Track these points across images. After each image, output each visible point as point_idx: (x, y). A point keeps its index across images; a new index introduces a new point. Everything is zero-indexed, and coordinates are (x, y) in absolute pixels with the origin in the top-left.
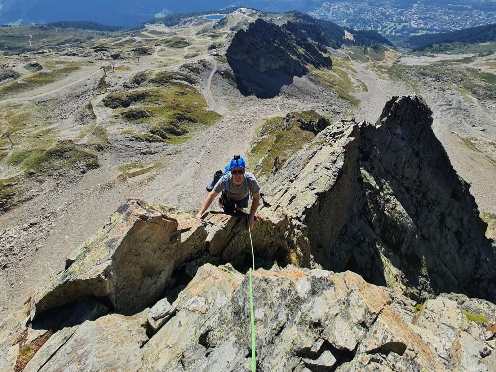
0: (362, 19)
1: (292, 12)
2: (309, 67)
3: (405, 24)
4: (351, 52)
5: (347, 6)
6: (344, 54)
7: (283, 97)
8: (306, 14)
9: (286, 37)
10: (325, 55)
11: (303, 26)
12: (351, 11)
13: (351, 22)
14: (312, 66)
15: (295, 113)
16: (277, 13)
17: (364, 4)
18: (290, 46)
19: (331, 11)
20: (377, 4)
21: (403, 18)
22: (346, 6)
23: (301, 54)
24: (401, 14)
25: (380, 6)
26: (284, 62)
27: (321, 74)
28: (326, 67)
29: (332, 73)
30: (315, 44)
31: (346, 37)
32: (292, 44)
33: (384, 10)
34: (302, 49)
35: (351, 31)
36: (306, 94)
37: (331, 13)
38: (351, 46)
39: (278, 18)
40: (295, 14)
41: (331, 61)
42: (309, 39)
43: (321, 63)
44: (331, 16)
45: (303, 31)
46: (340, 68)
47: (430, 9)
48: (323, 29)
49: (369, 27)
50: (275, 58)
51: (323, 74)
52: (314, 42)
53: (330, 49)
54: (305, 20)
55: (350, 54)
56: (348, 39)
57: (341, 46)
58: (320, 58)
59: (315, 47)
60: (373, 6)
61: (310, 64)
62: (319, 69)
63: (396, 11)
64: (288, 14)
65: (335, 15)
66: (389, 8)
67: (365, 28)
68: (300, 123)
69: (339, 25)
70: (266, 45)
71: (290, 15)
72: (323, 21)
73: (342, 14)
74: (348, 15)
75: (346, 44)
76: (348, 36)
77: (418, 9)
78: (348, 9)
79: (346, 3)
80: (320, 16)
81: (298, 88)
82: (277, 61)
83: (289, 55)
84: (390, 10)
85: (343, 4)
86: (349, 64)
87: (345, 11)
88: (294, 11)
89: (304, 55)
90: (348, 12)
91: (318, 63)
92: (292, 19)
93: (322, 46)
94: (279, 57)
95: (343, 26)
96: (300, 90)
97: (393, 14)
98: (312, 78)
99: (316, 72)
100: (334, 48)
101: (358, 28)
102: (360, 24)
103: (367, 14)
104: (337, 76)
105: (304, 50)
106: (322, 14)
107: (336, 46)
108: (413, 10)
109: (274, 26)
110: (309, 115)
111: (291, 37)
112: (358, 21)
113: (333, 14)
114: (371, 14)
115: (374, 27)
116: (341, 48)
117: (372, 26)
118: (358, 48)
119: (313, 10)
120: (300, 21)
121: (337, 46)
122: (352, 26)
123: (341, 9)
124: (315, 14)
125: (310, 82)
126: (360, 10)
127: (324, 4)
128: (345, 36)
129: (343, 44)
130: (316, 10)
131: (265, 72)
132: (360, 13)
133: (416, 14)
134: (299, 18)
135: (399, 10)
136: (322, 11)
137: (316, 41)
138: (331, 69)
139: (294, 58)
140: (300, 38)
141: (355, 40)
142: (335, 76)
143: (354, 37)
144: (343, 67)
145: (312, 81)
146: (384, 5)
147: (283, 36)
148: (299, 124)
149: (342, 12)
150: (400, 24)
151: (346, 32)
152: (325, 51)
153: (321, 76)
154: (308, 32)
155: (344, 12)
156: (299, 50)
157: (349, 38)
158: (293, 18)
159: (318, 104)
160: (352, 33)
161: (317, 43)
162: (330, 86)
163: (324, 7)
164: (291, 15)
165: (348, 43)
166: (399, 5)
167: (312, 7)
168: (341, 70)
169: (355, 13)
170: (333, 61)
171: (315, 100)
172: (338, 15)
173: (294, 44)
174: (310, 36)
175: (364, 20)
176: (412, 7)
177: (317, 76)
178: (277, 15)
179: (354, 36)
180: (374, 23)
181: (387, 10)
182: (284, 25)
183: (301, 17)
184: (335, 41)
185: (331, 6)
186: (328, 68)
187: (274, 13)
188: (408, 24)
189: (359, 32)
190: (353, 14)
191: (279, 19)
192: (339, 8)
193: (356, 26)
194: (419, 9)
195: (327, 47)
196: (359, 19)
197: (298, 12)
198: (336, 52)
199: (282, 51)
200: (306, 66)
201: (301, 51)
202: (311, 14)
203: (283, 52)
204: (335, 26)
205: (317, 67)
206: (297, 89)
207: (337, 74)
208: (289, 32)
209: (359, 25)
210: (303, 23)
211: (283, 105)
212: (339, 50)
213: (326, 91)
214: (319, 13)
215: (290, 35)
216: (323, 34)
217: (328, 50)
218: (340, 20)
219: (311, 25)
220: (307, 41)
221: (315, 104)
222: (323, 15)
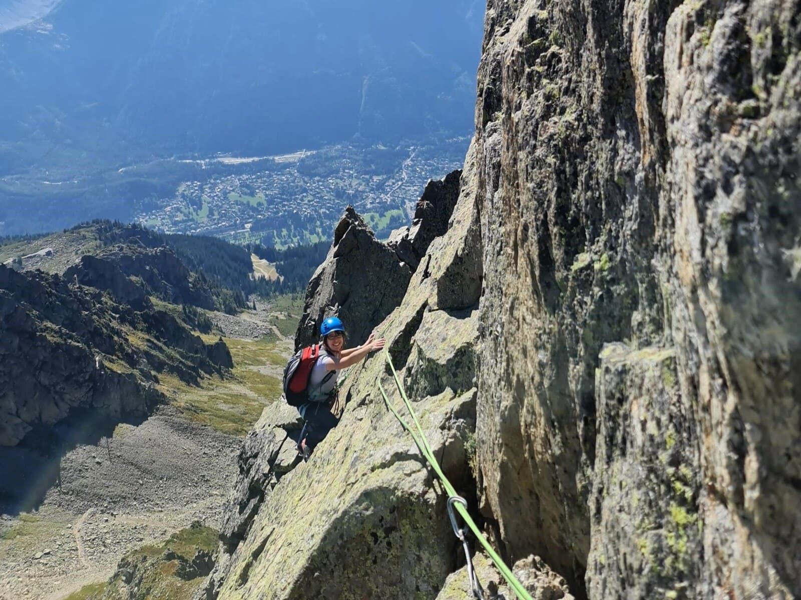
0: (291, 215)
1: (88, 225)
2: (167, 385)
3: (395, 212)
4: (277, 314)
5: (247, 186)
6: (260, 323)
7: (93, 514)
8: (134, 226)
9: (83, 304)
10: (209, 339)
11: (132, 265)
12: (260, 197)
13: (263, 228)
14: (175, 381)
15: (143, 549)
16: (37, 237)
17: (290, 174)
18: (101, 334)
19: (205, 206)
20: (321, 170)
21: (387, 198)
22: (244, 185)
23: (137, 351)
24: (380, 187)
25: (328, 176)
26: (85, 390)
27: (206, 399)
28: (215, 375)
29: (236, 388)
30: (174, 310)
31: (257, 275)
32: (107, 326)
33: (341, 184)
34: (140, 334)
35: (268, 254)
36: (169, 478)
37: (204, 212)
38: (275, 297)
39: (42, 252)
40: (99, 231)
41: (228, 353)
42: (153, 300)
43: (202, 365)
44: (205, 220)
45: (133, 278)
46: (254, 368)
47: (438, 168)
48: (190, 261)
49: (311, 233)
50: (54, 386)
51: (211, 398)
52: (171, 306)
53: (218, 317)
54: (136, 242)
55: (275, 321)
56: (263, 279)
57: (251, 304)
58: (196, 352)
59: (178, 320)
60: (312, 176)
61: (168, 378)
62: (198, 385)
63: (367, 182)
64: (75, 233)
65: (216, 216)
66: (350, 176)
67: (302, 239)
68: (176, 562)
69: (232, 242)
70: (20, 348)
71: (84, 237)
72: (184, 238)
73: (236, 209)
74: (254, 209)
75: (261, 295)
76: (263, 269)
77: (414, 171)
78: (252, 194)
79: (245, 177)
80: (175, 224)
81: (139, 468)
82: (61, 395)
83: (101, 365)
84: (355, 183)
85: (237, 183)
86: (276, 350)
87: (245, 199)
88: (96, 222)
89: (147, 354)
90: (253, 202)
91: (193, 369)
92: (91, 247)
93: (195, 314)
94: (67, 379)
95: (245, 243)
96: (146, 471)
97: (363, 192)
98: (182, 419)
99: (189, 397)
100: (231, 311)
101: (286, 243)
102: (289, 230)
103: (302, 200)
104: (252, 394)
105: (147, 337)
106: (180, 217)
107: (234, 305)
108: (404, 175)
109: (42, 278)
110: (190, 541)
111: (100, 302)
112: (283, 224)
113: (211, 212)
114: (310, 198)
115: (324, 233)
116: (249, 308)
117: (320, 230)
118: (294, 299)
119: (149, 209)
120: (121, 249)
121: (236, 306)
122: (268, 239)
123: (233, 196)
124: (158, 222)
125: (174, 437)
126: (283, 191)
127: (181, 189)
128: (252, 270)
129: (252, 297)
130: (160, 208)
131: (22, 444)
132: (284, 200)
133: (412, 183)
134: (114, 239)
135: (376, 178)
136: (178, 209)
137: (175, 301)
138: (232, 378)
139: (119, 367)
140: (129, 302)
141: (282, 279)
142: (245, 397)
143: (280, 270)
144: (263, 364)
145: (184, 430)
146: (338, 172)
147: (75, 306)
148: (174, 565)
149: (237, 203)
150: (382, 215)
151: (254, 258)
152: (206, 327)
153: (206, 406)
154: (150, 279)
155: (242, 204)
156: (131, 339)
157: (267, 277)
158: (93, 243)
159: (209, 499)
160: (270, 260)
161: (180, 307)
162: (237, 432)
163: (183, 196)
164: (89, 235)
165: (264, 289)
166: (373, 167)
167: (146, 200)
168: (258, 374)
169: (271, 201)
170: (233, 351)
171: (198, 491)
172: (225, 215)
173: (114, 324)
174: (156, 289)
175: (295, 218)
176: (401, 168)
177: (194, 409)
178: (40, 242)
179: (277, 267)
180: (322, 223)
181: (347, 183)
182: (72, 271)
183: (121, 236)
184: (230, 292)
185: (201, 189)
186: (222, 377)
187: (29, 239)
188: (401, 212)
189: (290, 254)
190: (266, 205)
191: (49, 254)
192: (225, 194)
193: (279, 236)
194: (416, 171)
195: (210, 314)
196: (283, 216)
197: (108, 222)
198: (238, 323)
199: (76, 354)
200: (158, 387)
201: (137, 339)
202: (144, 221)
203: (84, 358)
204: (222, 245)
205: (190, 378)
206: (136, 472)
207: (251, 389)
208: (92, 290)
209: (285, 232)
210: (129, 253)
211: (96, 542)
212: (245, 317)
213: (228, 451)
214: (171, 217)
215: (97, 297)
216: (193, 276)
217: (214, 322)
218: (235, 226)
219: (155, 257)
220: (151, 306)
221: (202, 504)
222: (184, 221)
